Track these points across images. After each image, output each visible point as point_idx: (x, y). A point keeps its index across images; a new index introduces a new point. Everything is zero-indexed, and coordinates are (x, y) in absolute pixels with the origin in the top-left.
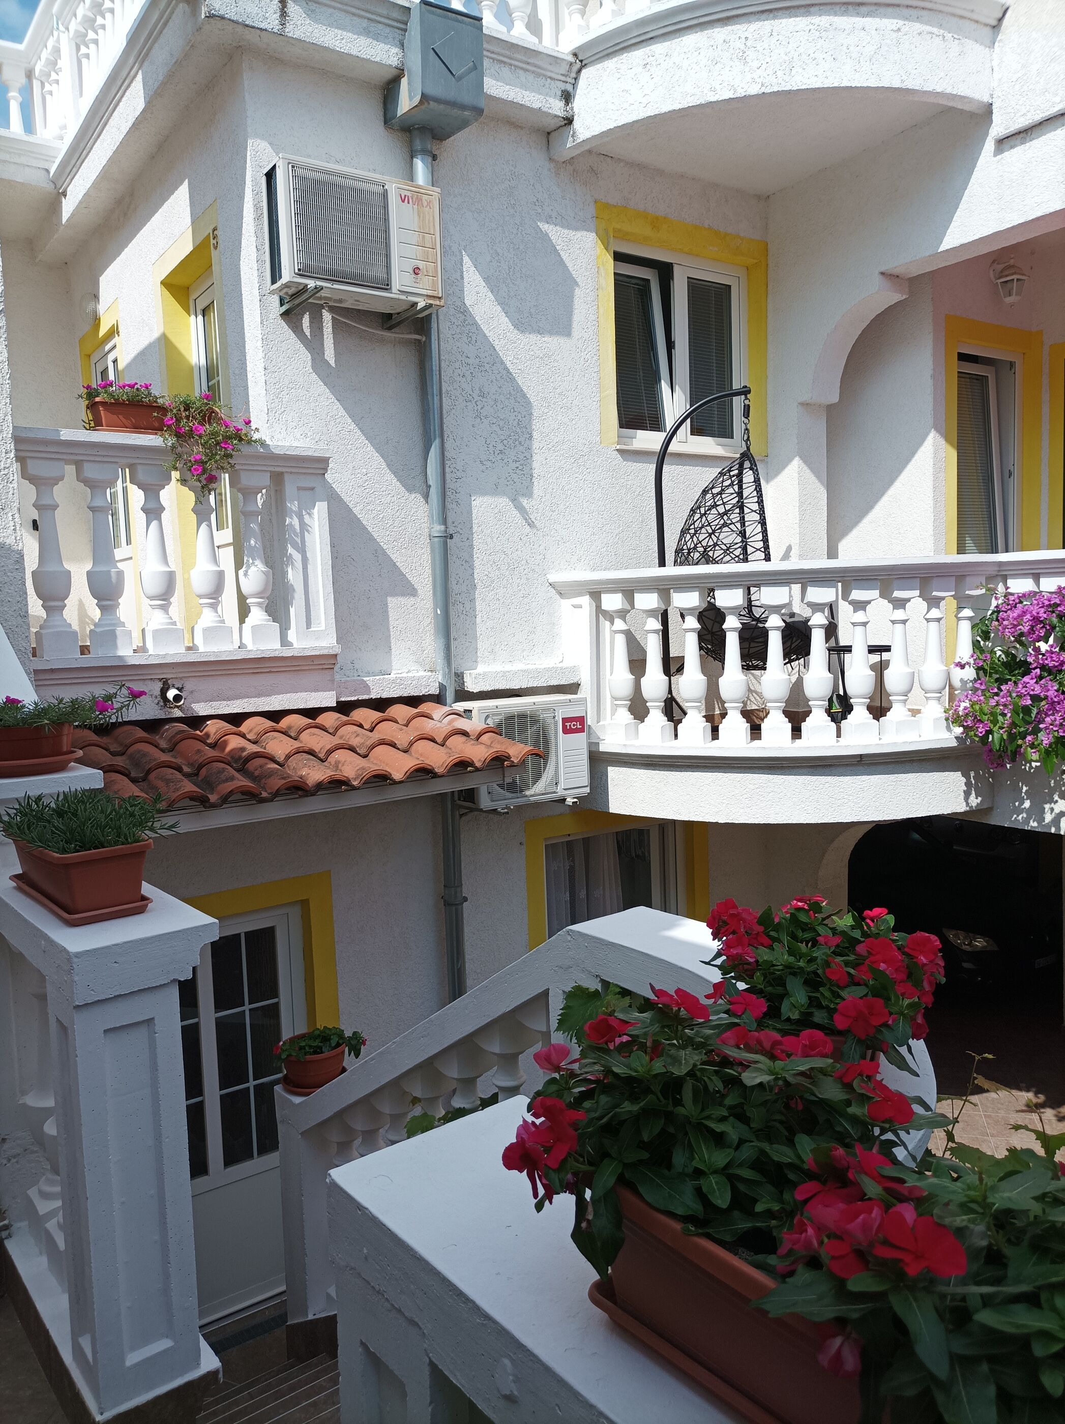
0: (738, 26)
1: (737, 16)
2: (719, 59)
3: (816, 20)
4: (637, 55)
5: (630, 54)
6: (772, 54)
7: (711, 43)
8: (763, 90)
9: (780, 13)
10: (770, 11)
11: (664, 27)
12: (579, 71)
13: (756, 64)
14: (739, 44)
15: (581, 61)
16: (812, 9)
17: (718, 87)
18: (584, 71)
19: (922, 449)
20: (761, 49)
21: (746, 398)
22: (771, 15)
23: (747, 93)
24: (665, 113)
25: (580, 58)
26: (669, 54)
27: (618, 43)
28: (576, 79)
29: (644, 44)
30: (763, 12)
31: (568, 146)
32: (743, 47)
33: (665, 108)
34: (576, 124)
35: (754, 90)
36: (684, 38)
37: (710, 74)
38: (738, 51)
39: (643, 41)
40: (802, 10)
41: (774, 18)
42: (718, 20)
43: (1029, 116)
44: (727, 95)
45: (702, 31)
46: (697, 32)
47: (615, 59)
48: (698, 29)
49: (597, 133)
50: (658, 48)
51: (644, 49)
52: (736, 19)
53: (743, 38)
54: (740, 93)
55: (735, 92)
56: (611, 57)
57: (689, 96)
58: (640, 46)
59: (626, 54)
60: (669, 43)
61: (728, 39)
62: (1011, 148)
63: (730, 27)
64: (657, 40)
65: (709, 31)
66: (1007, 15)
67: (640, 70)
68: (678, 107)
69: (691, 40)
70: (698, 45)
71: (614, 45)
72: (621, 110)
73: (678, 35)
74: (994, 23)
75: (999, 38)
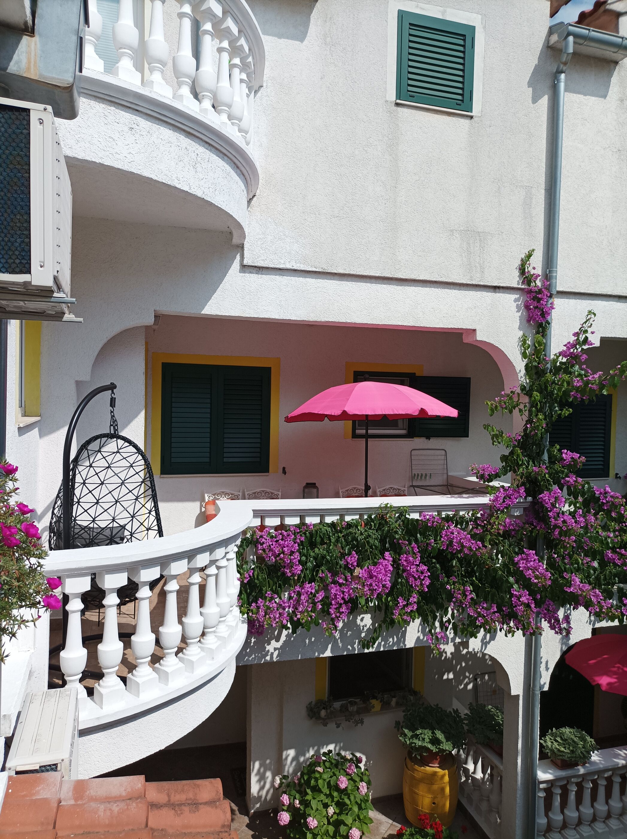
0: (194, 143)
1: (194, 136)
2: (182, 159)
3: (226, 165)
4: (126, 117)
5: (117, 110)
6: (208, 174)
7: (179, 144)
8: (203, 196)
9: (213, 149)
10: (210, 145)
11: (152, 110)
13: (201, 176)
14: (194, 156)
16: (226, 158)
17: (181, 179)
20: (204, 167)
21: (113, 393)
22: (209, 148)
24: (145, 177)
26: (151, 132)
27: (110, 96)
29: (131, 111)
30: (207, 143)
32: (196, 160)
33: (146, 173)
35: (199, 194)
36: (162, 128)
37: (177, 166)
38: (193, 160)
39: (130, 108)
40: (221, 155)
41: (210, 151)
42: (184, 131)
43: (266, 262)
44: (186, 188)
45: (172, 130)
46: (170, 130)
48: (171, 128)
49: (80, 157)
50: (144, 124)
51: (131, 115)
52: (193, 137)
55: (190, 188)
56: (98, 100)
57: (163, 174)
58: (127, 110)
59: (114, 108)
60: (151, 124)
61: (188, 148)
62: (250, 273)
63: (189, 140)
64: (141, 115)
65: (178, 135)
66: (255, 199)
67: (126, 129)
68: (155, 178)
69: (166, 133)
70: (170, 139)
71: (106, 94)
72: (108, 153)
73: (157, 122)
74: (249, 200)
75: (249, 209)
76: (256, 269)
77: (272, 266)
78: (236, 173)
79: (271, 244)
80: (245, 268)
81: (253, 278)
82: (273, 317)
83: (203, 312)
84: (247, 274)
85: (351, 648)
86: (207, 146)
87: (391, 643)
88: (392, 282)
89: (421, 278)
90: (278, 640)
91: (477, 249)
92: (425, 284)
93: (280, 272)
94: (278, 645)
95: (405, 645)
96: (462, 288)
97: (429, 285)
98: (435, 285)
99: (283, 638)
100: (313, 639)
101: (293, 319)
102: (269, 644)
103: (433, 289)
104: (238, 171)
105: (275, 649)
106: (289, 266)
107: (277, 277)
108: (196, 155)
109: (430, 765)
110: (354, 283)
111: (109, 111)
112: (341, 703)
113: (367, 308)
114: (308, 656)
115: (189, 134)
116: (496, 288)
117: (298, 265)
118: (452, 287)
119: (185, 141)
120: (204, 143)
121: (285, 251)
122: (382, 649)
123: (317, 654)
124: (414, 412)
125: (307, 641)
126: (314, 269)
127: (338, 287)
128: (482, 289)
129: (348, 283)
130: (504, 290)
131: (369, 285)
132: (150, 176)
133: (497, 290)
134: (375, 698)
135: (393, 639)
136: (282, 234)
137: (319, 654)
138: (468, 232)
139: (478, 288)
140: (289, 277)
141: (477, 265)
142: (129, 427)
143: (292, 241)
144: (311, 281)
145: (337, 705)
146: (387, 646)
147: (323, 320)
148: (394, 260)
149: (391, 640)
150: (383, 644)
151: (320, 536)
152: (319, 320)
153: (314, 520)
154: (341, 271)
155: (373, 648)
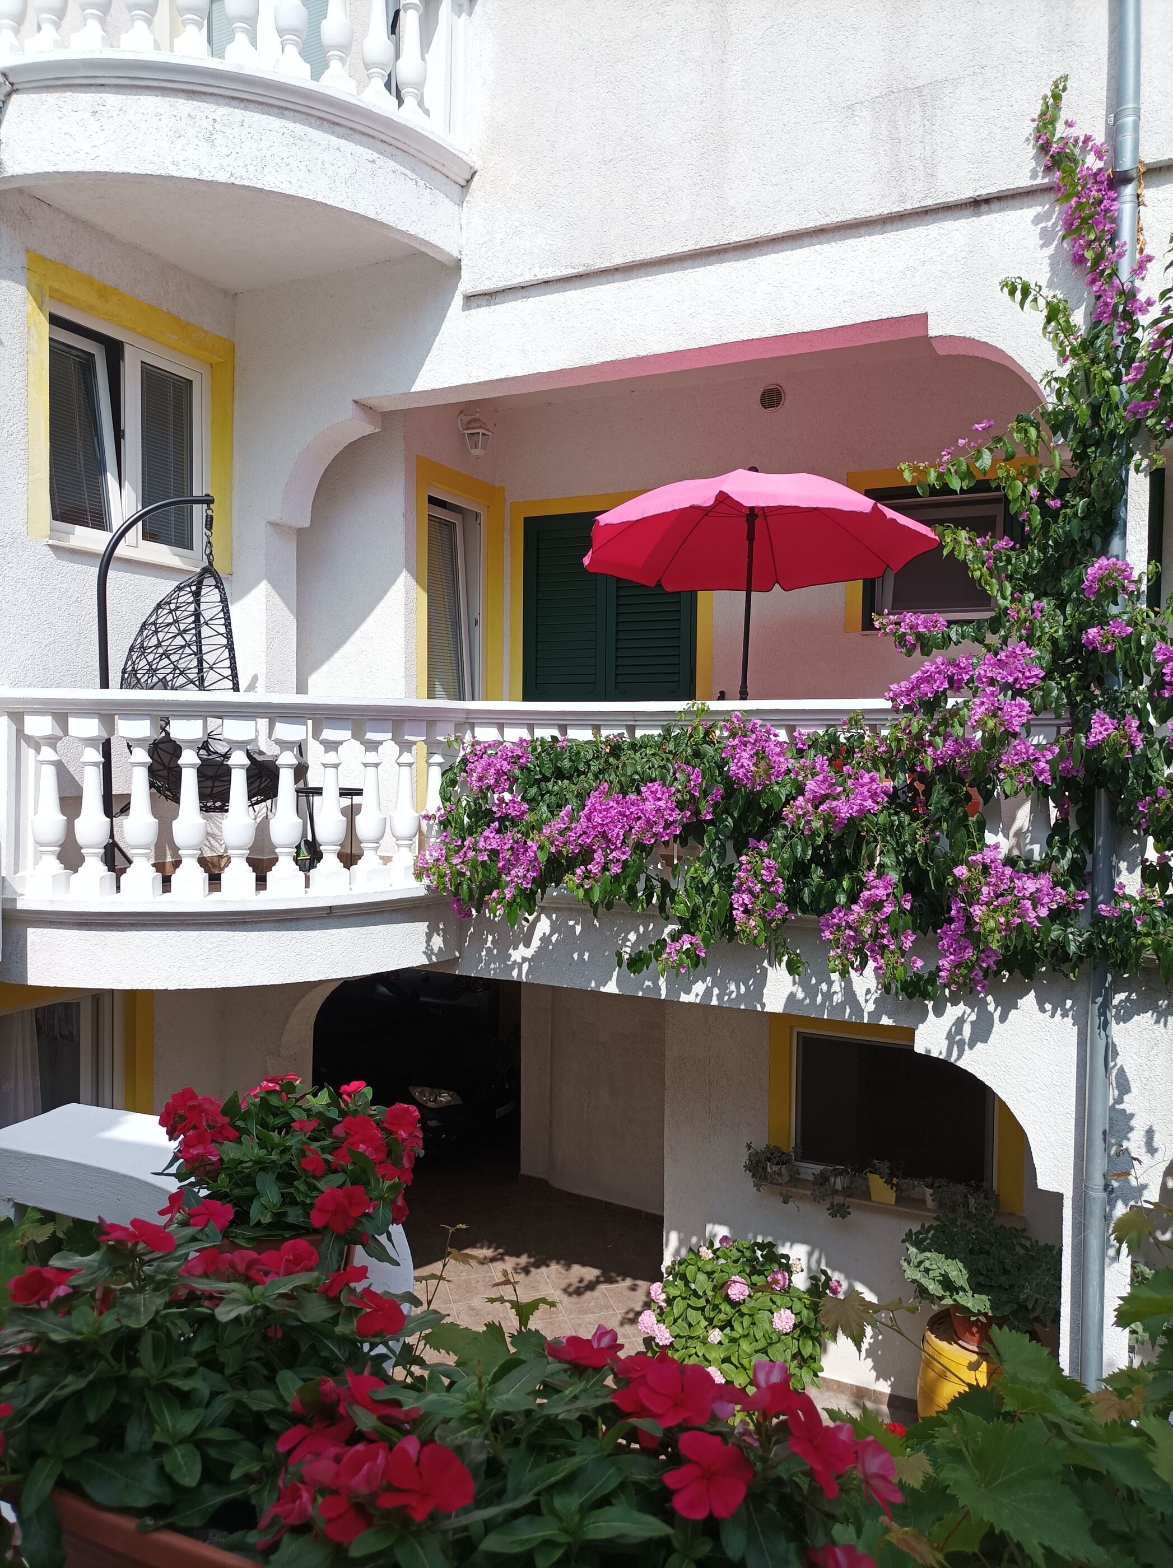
0: (205, 105)
1: (205, 93)
2: (183, 133)
3: (291, 125)
4: (85, 99)
5: (75, 95)
6: (242, 145)
7: (175, 113)
8: (232, 180)
9: (252, 106)
10: (242, 100)
12: (9, 95)
13: (225, 151)
14: (207, 124)
15: (12, 84)
16: (286, 112)
17: (181, 162)
18: (15, 98)
19: (394, 587)
20: (231, 137)
21: (209, 508)
22: (242, 105)
23: (215, 179)
24: (118, 173)
25: (11, 80)
26: (124, 109)
27: (60, 78)
28: (4, 103)
29: (93, 89)
30: (233, 98)
32: (210, 128)
33: (119, 168)
35: (222, 177)
36: (142, 98)
37: (173, 146)
38: (204, 131)
39: (91, 85)
40: (276, 110)
41: (246, 109)
42: (183, 91)
43: (494, 281)
44: (193, 174)
45: (162, 95)
46: (157, 96)
47: (56, 95)
48: (158, 93)
49: (30, 172)
50: (111, 99)
51: (93, 95)
52: (203, 96)
53: (211, 119)
54: (206, 176)
55: (201, 173)
56: (50, 90)
57: (147, 162)
58: (88, 89)
59: (70, 94)
60: (124, 97)
61: (193, 114)
62: (479, 306)
63: (195, 102)
64: (108, 89)
65: (172, 100)
66: (475, 179)
67: (87, 115)
68: (133, 171)
69: (150, 102)
70: (158, 110)
73: (134, 91)
74: (464, 183)
75: (467, 199)
76: (487, 297)
77: (502, 284)
78: (333, 133)
79: (501, 248)
80: (472, 300)
81: (483, 314)
83: (414, 390)
84: (473, 311)
86: (235, 103)
87: (734, 996)
88: (727, 256)
90: (527, 945)
91: (917, 126)
92: (799, 242)
93: (523, 292)
94: (529, 953)
95: (763, 1005)
96: (889, 227)
97: (807, 240)
98: (821, 237)
99: (536, 943)
100: (586, 956)
101: (546, 370)
102: (516, 948)
103: (817, 247)
104: (338, 129)
105: (524, 959)
106: (528, 277)
107: (519, 302)
108: (212, 121)
109: (960, 1342)
110: (650, 278)
112: (822, 1167)
113: (676, 320)
114: (577, 983)
115: (192, 94)
116: (978, 204)
117: (544, 271)
118: (862, 230)
119: (185, 106)
120: (227, 101)
121: (523, 252)
122: (714, 1002)
123: (593, 984)
125: (576, 956)
127: (622, 294)
128: (940, 215)
129: (640, 281)
130: (1003, 204)
131: (679, 274)
133: (984, 208)
135: (738, 988)
136: (518, 224)
137: (598, 986)
138: (892, 97)
139: (929, 218)
140: (537, 298)
141: (917, 163)
143: (534, 231)
144: (574, 296)
146: (726, 998)
147: (595, 362)
148: (720, 211)
149: (732, 987)
150: (716, 991)
151: (571, 760)
152: (589, 363)
153: (582, 735)
154: (618, 260)
155: (697, 995)
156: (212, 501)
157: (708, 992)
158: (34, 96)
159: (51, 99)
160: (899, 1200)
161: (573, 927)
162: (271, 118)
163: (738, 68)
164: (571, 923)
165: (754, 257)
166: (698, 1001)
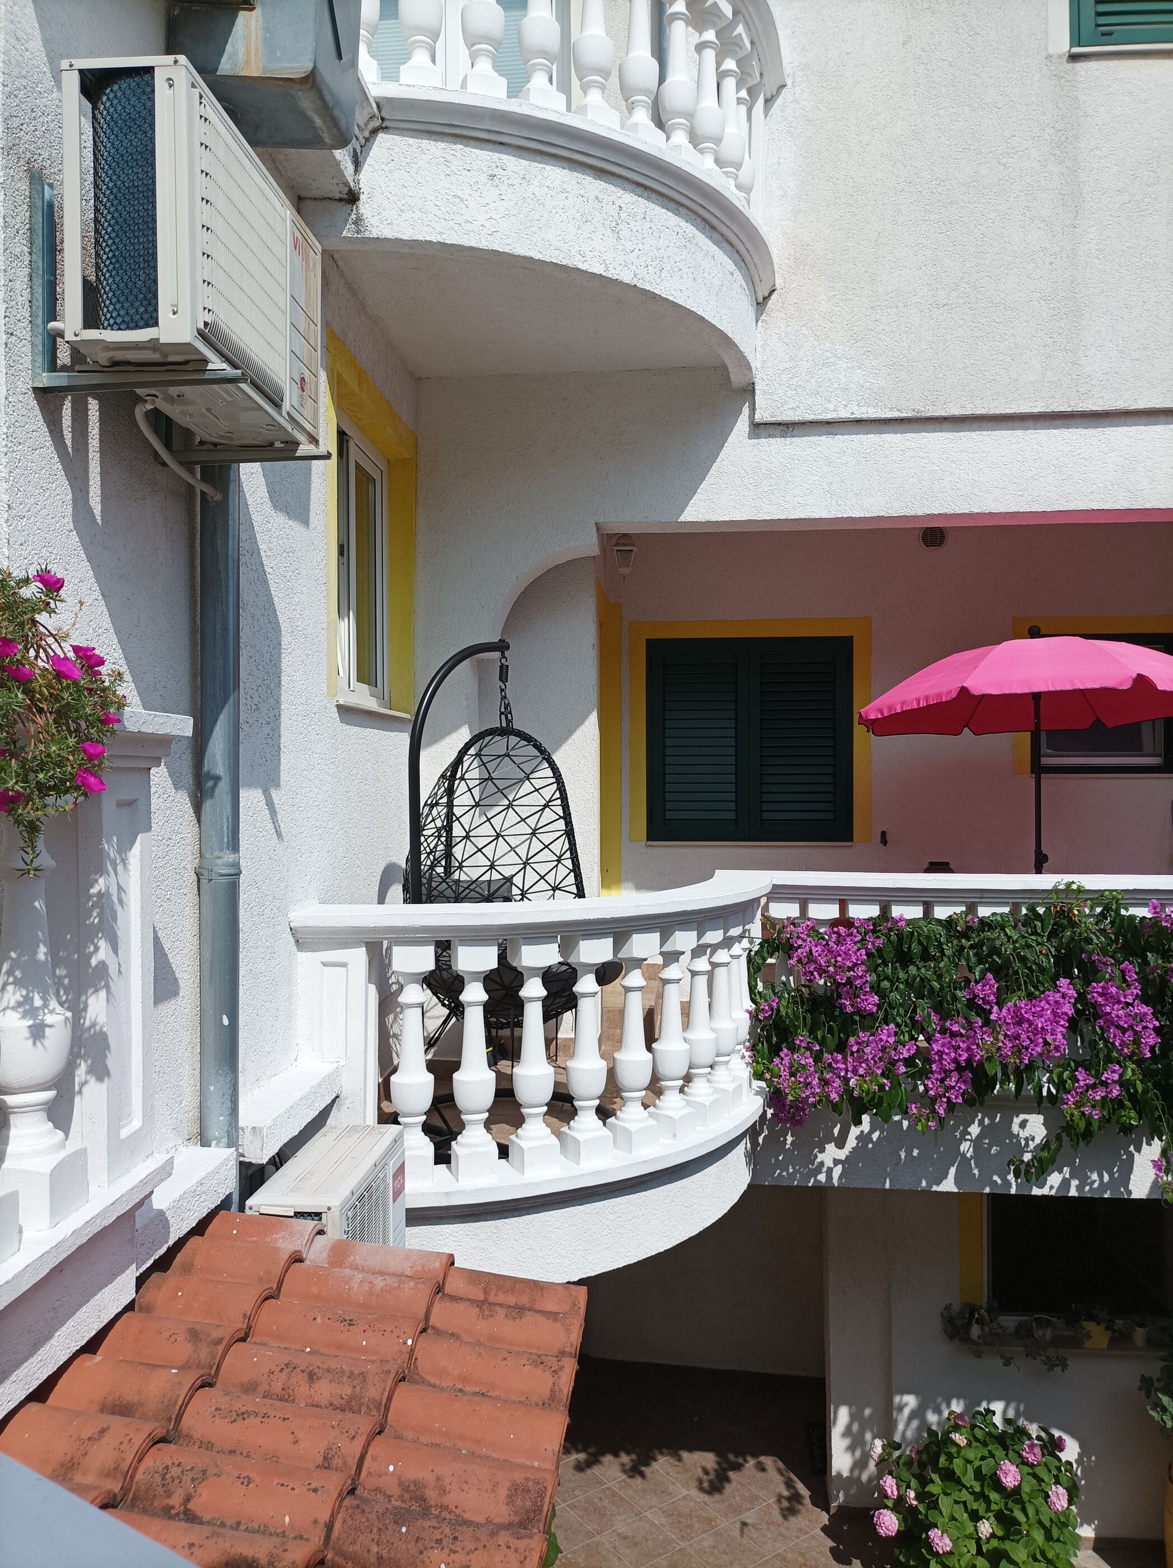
0: (612, 188)
1: (613, 174)
2: (590, 218)
3: (684, 224)
4: (481, 157)
5: (467, 149)
6: (644, 241)
7: (582, 192)
8: (635, 282)
9: (654, 196)
10: (646, 188)
11: (526, 138)
12: (374, 132)
13: (629, 246)
14: (613, 210)
15: (383, 119)
16: (682, 210)
17: (587, 253)
18: (381, 136)
20: (634, 229)
21: (503, 656)
22: (646, 194)
23: (619, 278)
24: (519, 256)
25: (384, 114)
26: (527, 177)
27: (453, 125)
28: (367, 140)
29: (491, 146)
30: (638, 184)
31: (344, 233)
32: (616, 217)
33: (521, 249)
34: (365, 207)
35: (627, 278)
36: (548, 168)
37: (580, 232)
38: (611, 219)
39: (488, 141)
40: (673, 205)
41: (648, 199)
42: (591, 167)
43: (799, 412)
44: (598, 269)
45: (569, 169)
46: (564, 168)
47: (442, 145)
48: (565, 165)
49: (405, 237)
50: (513, 164)
51: (491, 154)
52: (611, 178)
53: (617, 205)
54: (612, 274)
55: (607, 269)
56: (434, 137)
57: (552, 248)
58: (484, 146)
59: (461, 147)
60: (527, 163)
61: (601, 197)
62: (770, 436)
63: (603, 183)
64: (510, 150)
65: (580, 176)
66: (774, 296)
67: (483, 178)
68: (537, 256)
69: (556, 175)
70: (565, 186)
71: (446, 125)
72: (452, 223)
73: (539, 158)
74: (761, 300)
75: (763, 317)
76: (782, 427)
77: (809, 417)
78: (711, 238)
79: (808, 377)
80: (759, 429)
81: (774, 445)
82: (817, 516)
83: (682, 519)
84: (763, 440)
85: (999, 1181)
86: (639, 190)
87: (1096, 1185)
88: (1073, 422)
89: (1142, 405)
90: (840, 1144)
92: (1153, 419)
93: (829, 428)
94: (842, 1154)
95: (1130, 1192)
97: (1163, 418)
99: (851, 1142)
100: (915, 1153)
101: (858, 515)
102: (822, 1150)
104: (715, 235)
105: (836, 1162)
106: (844, 414)
107: (823, 438)
108: (618, 208)
110: (985, 433)
111: (453, 152)
112: (1019, 1318)
113: (1016, 480)
114: (905, 1185)
115: (600, 173)
117: (864, 409)
119: (592, 185)
120: (632, 187)
121: (836, 386)
122: (1073, 1192)
123: (924, 1184)
124: (1121, 684)
125: (903, 1155)
126: (896, 414)
127: (952, 445)
129: (973, 434)
131: (1019, 433)
132: (528, 254)
134: (1092, 1318)
135: (1101, 1177)
136: (829, 355)
137: (930, 1184)
140: (846, 437)
142: (570, 741)
143: (850, 365)
144: (892, 440)
145: (1010, 1322)
146: (1087, 1188)
147: (919, 513)
148: (1074, 376)
149: (1095, 1176)
150: (1075, 1183)
151: (920, 943)
152: (912, 513)
153: (910, 912)
154: (956, 411)
155: (1052, 1187)
156: (508, 647)
157: (1065, 1184)
158: (411, 141)
159: (436, 149)
160: (1113, 1343)
161: (900, 1123)
162: (669, 213)
163: (1092, 236)
164: (897, 1118)
165: (1104, 427)
166: (1053, 1193)
